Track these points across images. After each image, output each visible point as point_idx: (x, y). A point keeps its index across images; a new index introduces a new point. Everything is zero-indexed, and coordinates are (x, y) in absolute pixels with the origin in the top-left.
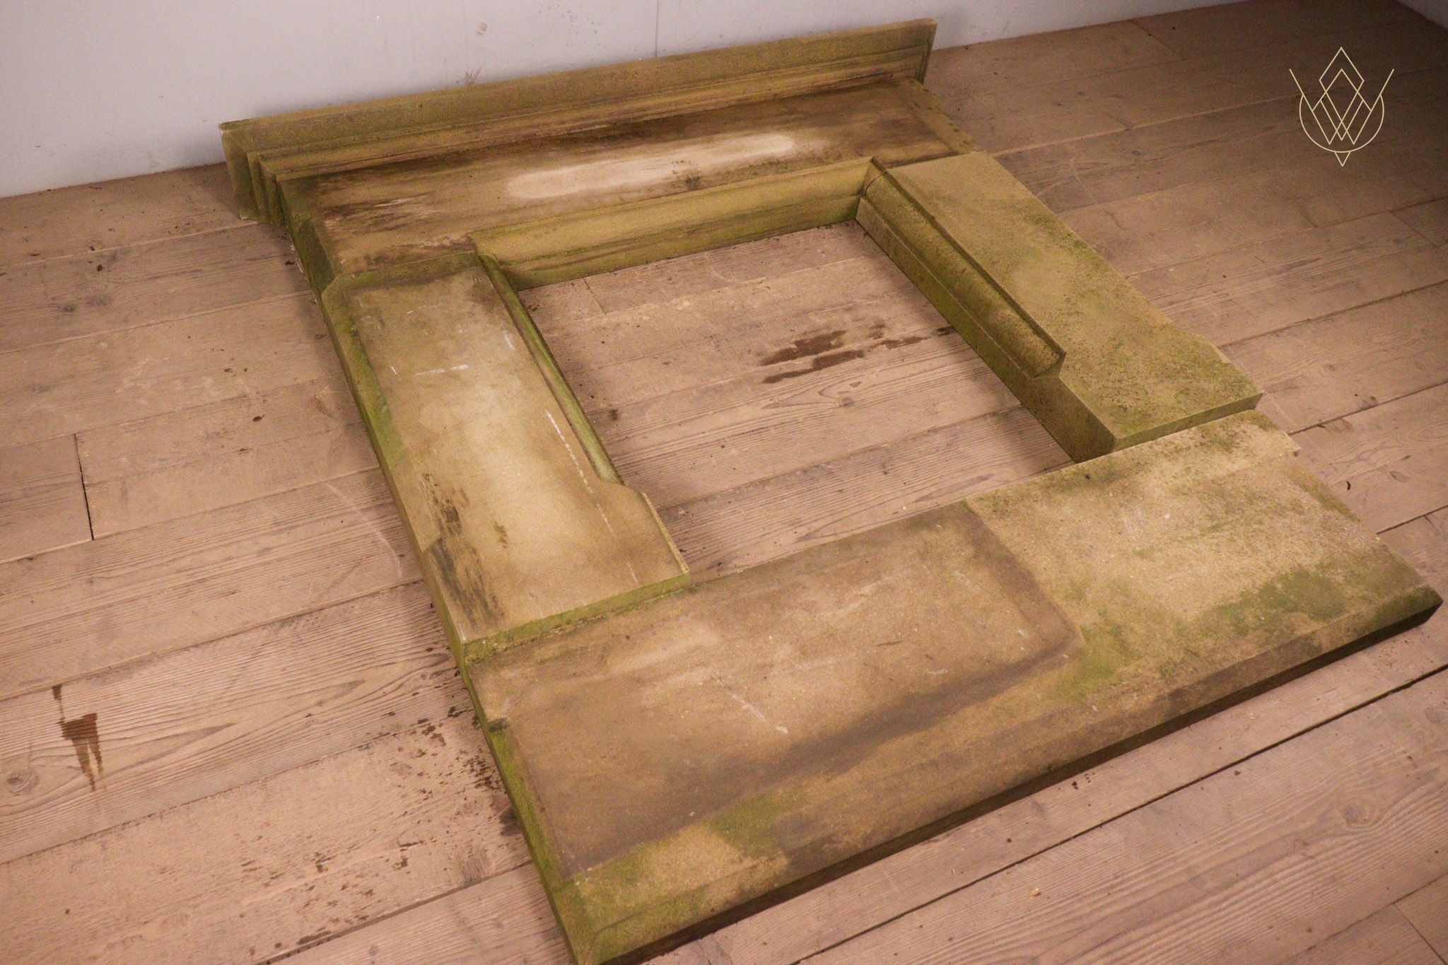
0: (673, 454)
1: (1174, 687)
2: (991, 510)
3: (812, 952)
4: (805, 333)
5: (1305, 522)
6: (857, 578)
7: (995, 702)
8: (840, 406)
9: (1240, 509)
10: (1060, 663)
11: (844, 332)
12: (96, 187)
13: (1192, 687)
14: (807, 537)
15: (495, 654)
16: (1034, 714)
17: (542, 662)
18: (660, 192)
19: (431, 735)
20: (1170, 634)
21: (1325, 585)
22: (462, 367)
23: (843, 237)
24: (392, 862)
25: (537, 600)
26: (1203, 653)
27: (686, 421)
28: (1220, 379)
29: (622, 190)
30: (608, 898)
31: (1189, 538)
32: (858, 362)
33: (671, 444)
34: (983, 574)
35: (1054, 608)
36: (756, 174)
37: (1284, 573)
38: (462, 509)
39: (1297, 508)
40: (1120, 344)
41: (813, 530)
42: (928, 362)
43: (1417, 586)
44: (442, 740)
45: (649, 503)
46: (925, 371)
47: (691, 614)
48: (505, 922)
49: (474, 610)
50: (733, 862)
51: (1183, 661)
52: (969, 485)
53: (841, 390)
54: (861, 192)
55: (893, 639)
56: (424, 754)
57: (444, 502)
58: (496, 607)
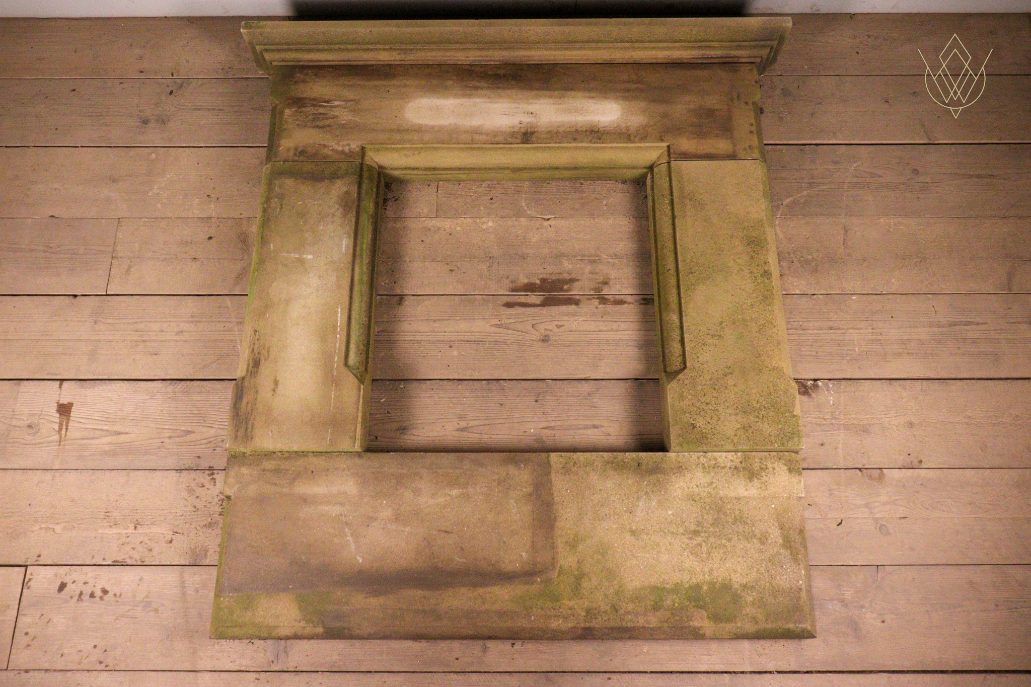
0: (419, 342)
1: (587, 625)
2: (561, 466)
3: (327, 670)
4: (551, 274)
5: (761, 551)
6: (452, 484)
7: (481, 591)
8: (539, 340)
9: (723, 525)
10: (532, 584)
11: (578, 280)
12: (192, 21)
13: (599, 628)
14: (462, 430)
15: (244, 456)
16: (496, 607)
17: (264, 470)
18: (500, 139)
19: (211, 477)
20: (611, 590)
21: (736, 598)
22: (310, 257)
23: (628, 195)
24: (166, 539)
25: (272, 436)
26: (622, 612)
27: (439, 320)
28: (780, 426)
29: (477, 131)
30: (231, 613)
31: (673, 533)
32: (572, 308)
33: (422, 334)
34: (527, 508)
35: (553, 547)
36: (575, 139)
37: (716, 581)
38: (263, 361)
39: (763, 539)
40: (731, 373)
41: (470, 425)
42: (618, 323)
43: (797, 625)
44: (215, 482)
45: (362, 393)
46: (612, 330)
47: (351, 471)
48: (200, 591)
49: (240, 430)
50: (296, 620)
51: (605, 612)
52: (584, 429)
53: (547, 327)
54: (651, 168)
55: (448, 529)
56: (204, 486)
57: (256, 354)
58: (251, 432)
